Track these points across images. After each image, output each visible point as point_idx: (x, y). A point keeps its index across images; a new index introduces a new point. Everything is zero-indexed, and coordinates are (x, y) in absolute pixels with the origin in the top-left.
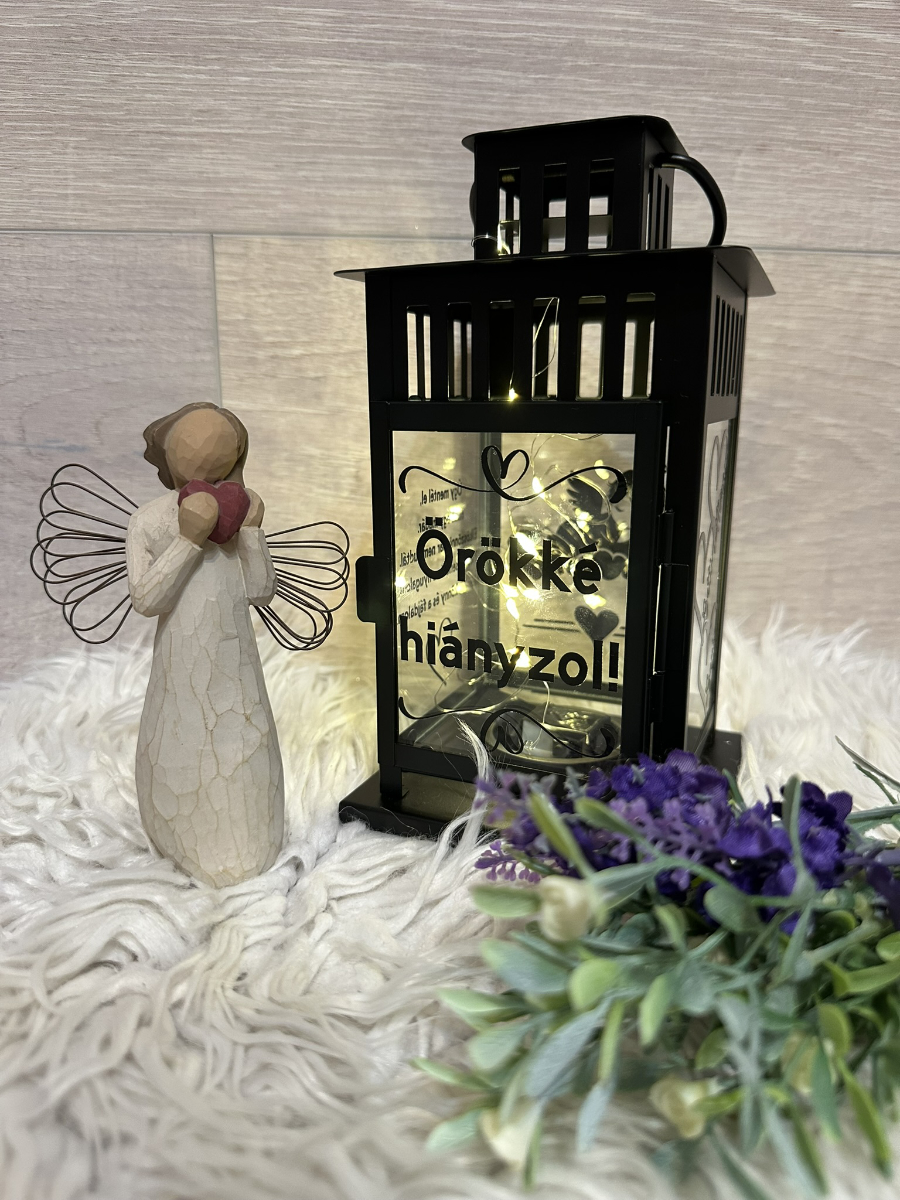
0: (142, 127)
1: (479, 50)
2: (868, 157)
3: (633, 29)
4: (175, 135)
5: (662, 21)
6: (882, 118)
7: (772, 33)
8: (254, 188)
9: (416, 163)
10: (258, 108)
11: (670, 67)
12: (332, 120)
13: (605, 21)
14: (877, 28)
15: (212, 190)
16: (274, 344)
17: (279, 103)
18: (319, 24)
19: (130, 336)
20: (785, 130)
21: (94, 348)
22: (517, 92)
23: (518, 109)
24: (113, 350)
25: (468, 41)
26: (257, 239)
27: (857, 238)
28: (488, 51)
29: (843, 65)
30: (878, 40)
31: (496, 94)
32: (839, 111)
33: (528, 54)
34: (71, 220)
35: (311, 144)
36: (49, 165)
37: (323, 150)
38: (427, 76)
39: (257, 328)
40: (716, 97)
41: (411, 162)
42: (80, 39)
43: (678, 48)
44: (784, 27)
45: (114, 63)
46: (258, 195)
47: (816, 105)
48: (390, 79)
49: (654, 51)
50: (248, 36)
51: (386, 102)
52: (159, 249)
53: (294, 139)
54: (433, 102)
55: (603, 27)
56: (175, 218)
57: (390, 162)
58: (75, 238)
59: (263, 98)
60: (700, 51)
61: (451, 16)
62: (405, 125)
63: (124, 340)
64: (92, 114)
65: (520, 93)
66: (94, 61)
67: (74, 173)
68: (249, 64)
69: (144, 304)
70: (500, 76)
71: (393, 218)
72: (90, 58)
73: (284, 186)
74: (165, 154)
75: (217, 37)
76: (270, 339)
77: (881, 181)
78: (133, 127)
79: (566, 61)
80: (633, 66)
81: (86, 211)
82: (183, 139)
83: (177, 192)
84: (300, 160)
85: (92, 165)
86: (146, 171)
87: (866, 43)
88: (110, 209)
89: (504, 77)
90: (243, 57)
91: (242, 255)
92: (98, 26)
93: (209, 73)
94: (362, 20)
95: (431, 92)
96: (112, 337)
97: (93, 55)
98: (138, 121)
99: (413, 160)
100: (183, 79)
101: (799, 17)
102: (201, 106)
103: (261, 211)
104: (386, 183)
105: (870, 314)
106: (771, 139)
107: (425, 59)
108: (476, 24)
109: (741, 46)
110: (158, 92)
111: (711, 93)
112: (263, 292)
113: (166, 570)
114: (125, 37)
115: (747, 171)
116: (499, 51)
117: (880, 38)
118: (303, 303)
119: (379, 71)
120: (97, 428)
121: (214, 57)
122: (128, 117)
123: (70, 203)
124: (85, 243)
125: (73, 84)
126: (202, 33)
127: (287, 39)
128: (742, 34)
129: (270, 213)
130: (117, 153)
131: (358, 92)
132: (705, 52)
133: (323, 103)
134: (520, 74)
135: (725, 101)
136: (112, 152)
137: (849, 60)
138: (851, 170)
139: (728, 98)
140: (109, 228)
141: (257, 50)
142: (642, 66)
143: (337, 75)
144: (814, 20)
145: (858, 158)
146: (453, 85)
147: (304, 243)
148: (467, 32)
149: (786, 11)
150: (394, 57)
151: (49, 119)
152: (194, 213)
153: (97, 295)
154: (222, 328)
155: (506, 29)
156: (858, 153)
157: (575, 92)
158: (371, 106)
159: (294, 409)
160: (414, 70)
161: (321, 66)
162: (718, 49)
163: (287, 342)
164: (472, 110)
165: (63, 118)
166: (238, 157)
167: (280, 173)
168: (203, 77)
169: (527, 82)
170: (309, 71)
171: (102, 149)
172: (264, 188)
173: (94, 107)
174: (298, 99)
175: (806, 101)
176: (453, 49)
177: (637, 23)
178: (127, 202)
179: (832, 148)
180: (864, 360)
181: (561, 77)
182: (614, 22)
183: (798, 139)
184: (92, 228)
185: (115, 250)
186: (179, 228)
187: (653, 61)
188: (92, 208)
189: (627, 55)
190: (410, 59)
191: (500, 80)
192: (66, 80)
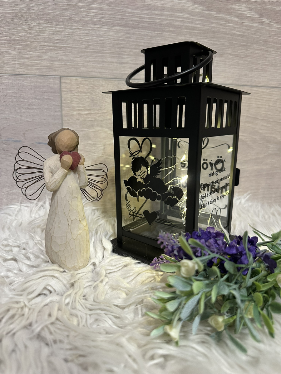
0: (39, 44)
1: (141, 24)
2: (251, 59)
3: (185, 20)
4: (49, 46)
5: (194, 18)
6: (255, 48)
7: (225, 23)
8: (74, 63)
9: (122, 57)
10: (75, 39)
11: (196, 31)
12: (97, 43)
13: (178, 17)
14: (254, 22)
15: (61, 63)
16: (79, 110)
17: (81, 38)
18: (93, 15)
19: (35, 107)
20: (228, 51)
21: (23, 110)
22: (152, 37)
23: (152, 42)
24: (29, 111)
25: (138, 22)
26: (74, 78)
27: (248, 82)
28: (143, 25)
29: (244, 32)
30: (254, 26)
31: (146, 37)
32: (243, 46)
33: (155, 26)
34: (17, 71)
35: (90, 50)
36: (10, 54)
37: (95, 52)
38: (125, 32)
39: (74, 105)
40: (209, 40)
41: (121, 57)
42: (20, 16)
43: (198, 26)
44: (228, 21)
45: (31, 24)
46: (75, 65)
47: (237, 44)
48: (114, 32)
49: (191, 27)
50: (72, 17)
51: (113, 39)
52: (44, 81)
53: (86, 49)
54: (127, 39)
55: (177, 19)
56: (49, 71)
57: (114, 56)
58: (18, 77)
59: (76, 36)
60: (204, 27)
61: (133, 14)
62: (119, 46)
63: (33, 108)
64: (24, 39)
65: (153, 37)
66: (24, 23)
67: (18, 57)
68: (72, 26)
69: (39, 97)
70: (146, 32)
71: (115, 73)
72: (23, 22)
73: (82, 63)
74: (46, 52)
75: (63, 17)
76: (78, 108)
77: (255, 66)
78: (36, 43)
79: (166, 29)
80: (185, 31)
81: (21, 69)
82: (52, 48)
83: (50, 64)
84: (88, 55)
85: (24, 55)
86: (40, 57)
87: (251, 26)
88: (29, 68)
89: (148, 32)
90: (71, 24)
91: (70, 83)
92: (26, 13)
93: (60, 28)
94: (106, 14)
95: (127, 36)
96: (29, 107)
97: (24, 21)
98: (38, 42)
99: (121, 56)
100: (52, 30)
101: (232, 18)
102: (57, 38)
103: (75, 70)
104: (113, 63)
105: (252, 104)
106: (224, 53)
107: (125, 26)
108: (140, 16)
109: (216, 26)
110: (44, 33)
111: (208, 39)
112: (76, 94)
113: (57, 178)
114: (34, 16)
115: (218, 62)
116: (147, 25)
117: (254, 25)
118: (88, 98)
119: (112, 29)
120: (24, 135)
121: (61, 23)
122: (35, 40)
123: (17, 66)
124: (21, 78)
125: (18, 30)
126: (58, 16)
127: (84, 19)
128: (216, 23)
129: (79, 71)
130: (31, 51)
131: (105, 35)
132: (206, 27)
133: (95, 38)
134: (153, 32)
135: (211, 42)
136: (30, 51)
137: (246, 31)
138: (246, 62)
139: (212, 41)
140: (29, 74)
141: (75, 22)
142: (188, 31)
143: (99, 30)
144: (236, 19)
145: (249, 59)
146: (133, 34)
147: (88, 80)
148: (137, 19)
149: (229, 16)
150: (116, 25)
151: (10, 41)
152: (55, 70)
153: (24, 94)
154: (63, 105)
155: (149, 18)
156: (248, 58)
157: (169, 37)
158: (109, 40)
159: (85, 129)
160: (122, 30)
161: (94, 27)
162: (209, 27)
163: (83, 110)
164: (139, 42)
165: (14, 40)
166: (69, 54)
167: (81, 59)
168: (58, 29)
169: (155, 34)
170: (91, 28)
171: (27, 50)
172: (76, 63)
173: (24, 37)
174: (87, 37)
175: (235, 42)
176: (134, 24)
177: (187, 18)
178: (34, 66)
179: (242, 56)
180: (250, 117)
181: (165, 33)
182: (180, 17)
183: (232, 53)
184: (23, 74)
185: (30, 81)
186: (50, 74)
187: (191, 29)
188: (23, 67)
189: (184, 27)
190: (120, 26)
191: (147, 33)
192: (16, 28)
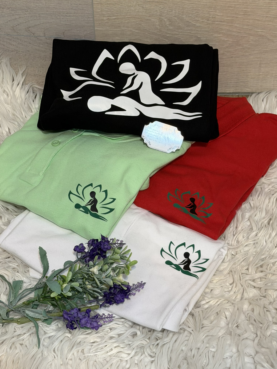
16: (108, 16)
19: (71, 15)
21: (63, 17)
24: (67, 17)
39: (104, 13)
69: (75, 8)
76: (107, 15)
96: (67, 15)
112: (105, 5)
118: (116, 8)
153: (63, 6)
154: (95, 13)
163: (111, 16)
180: (270, 17)
